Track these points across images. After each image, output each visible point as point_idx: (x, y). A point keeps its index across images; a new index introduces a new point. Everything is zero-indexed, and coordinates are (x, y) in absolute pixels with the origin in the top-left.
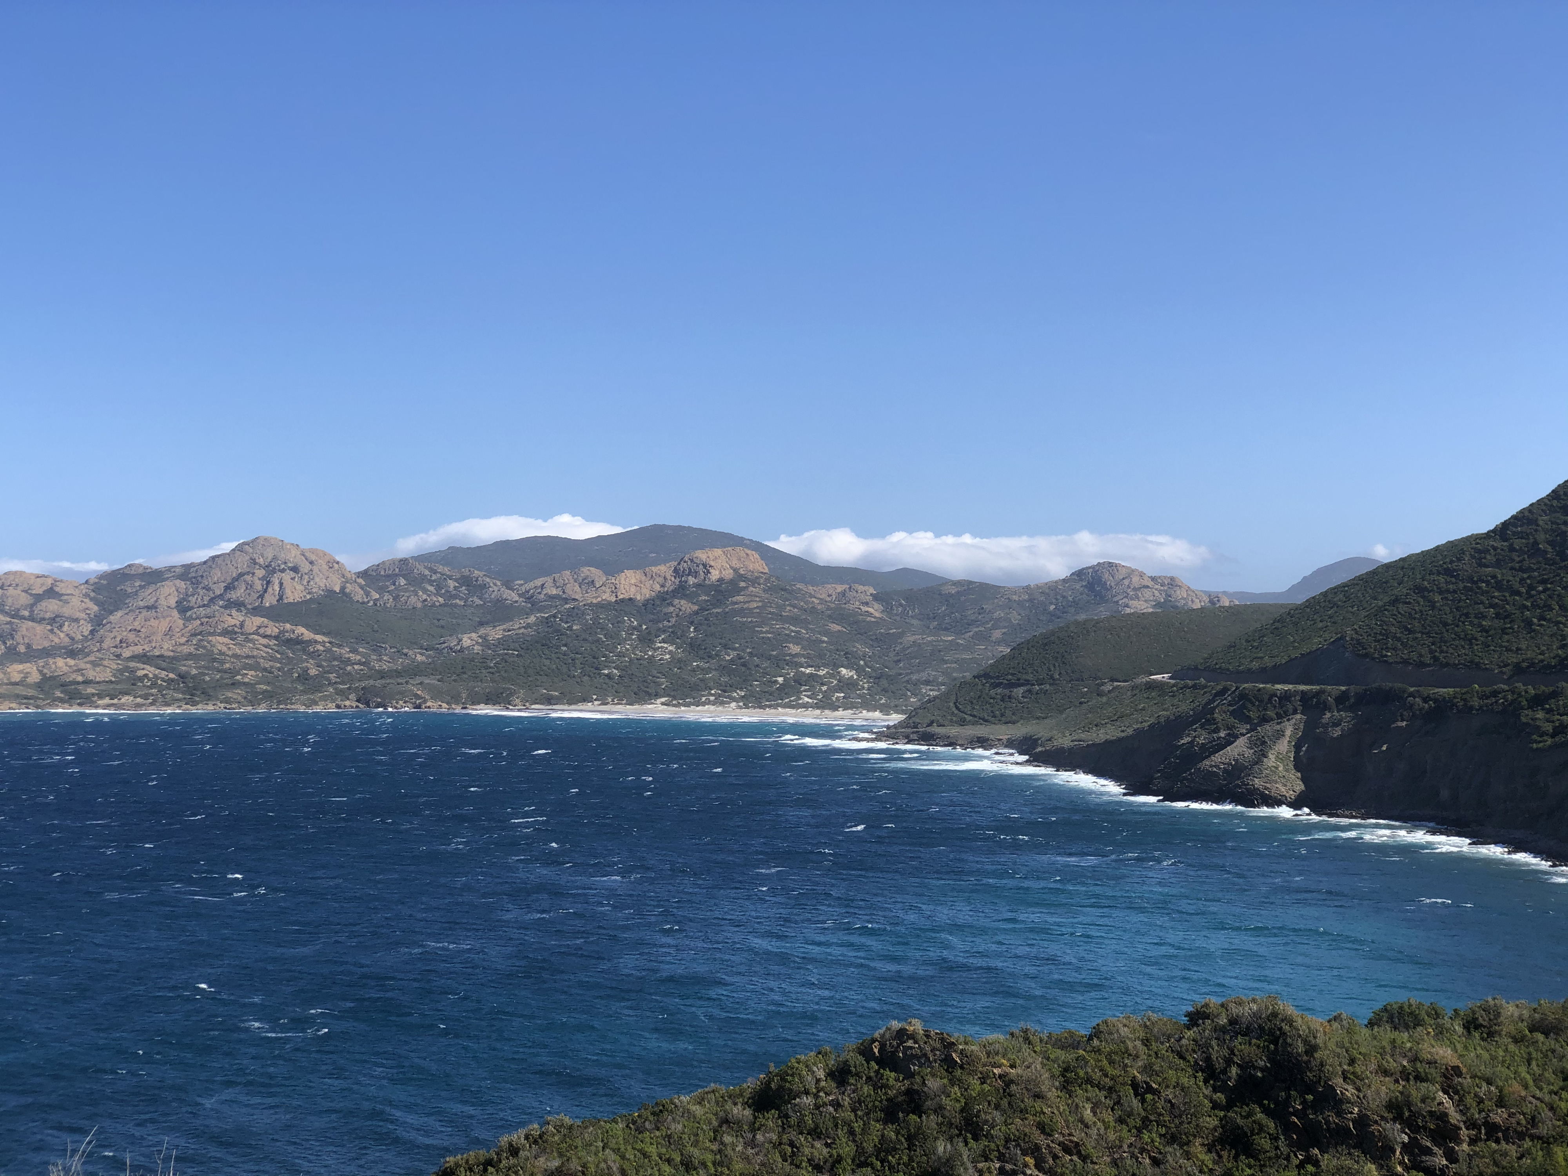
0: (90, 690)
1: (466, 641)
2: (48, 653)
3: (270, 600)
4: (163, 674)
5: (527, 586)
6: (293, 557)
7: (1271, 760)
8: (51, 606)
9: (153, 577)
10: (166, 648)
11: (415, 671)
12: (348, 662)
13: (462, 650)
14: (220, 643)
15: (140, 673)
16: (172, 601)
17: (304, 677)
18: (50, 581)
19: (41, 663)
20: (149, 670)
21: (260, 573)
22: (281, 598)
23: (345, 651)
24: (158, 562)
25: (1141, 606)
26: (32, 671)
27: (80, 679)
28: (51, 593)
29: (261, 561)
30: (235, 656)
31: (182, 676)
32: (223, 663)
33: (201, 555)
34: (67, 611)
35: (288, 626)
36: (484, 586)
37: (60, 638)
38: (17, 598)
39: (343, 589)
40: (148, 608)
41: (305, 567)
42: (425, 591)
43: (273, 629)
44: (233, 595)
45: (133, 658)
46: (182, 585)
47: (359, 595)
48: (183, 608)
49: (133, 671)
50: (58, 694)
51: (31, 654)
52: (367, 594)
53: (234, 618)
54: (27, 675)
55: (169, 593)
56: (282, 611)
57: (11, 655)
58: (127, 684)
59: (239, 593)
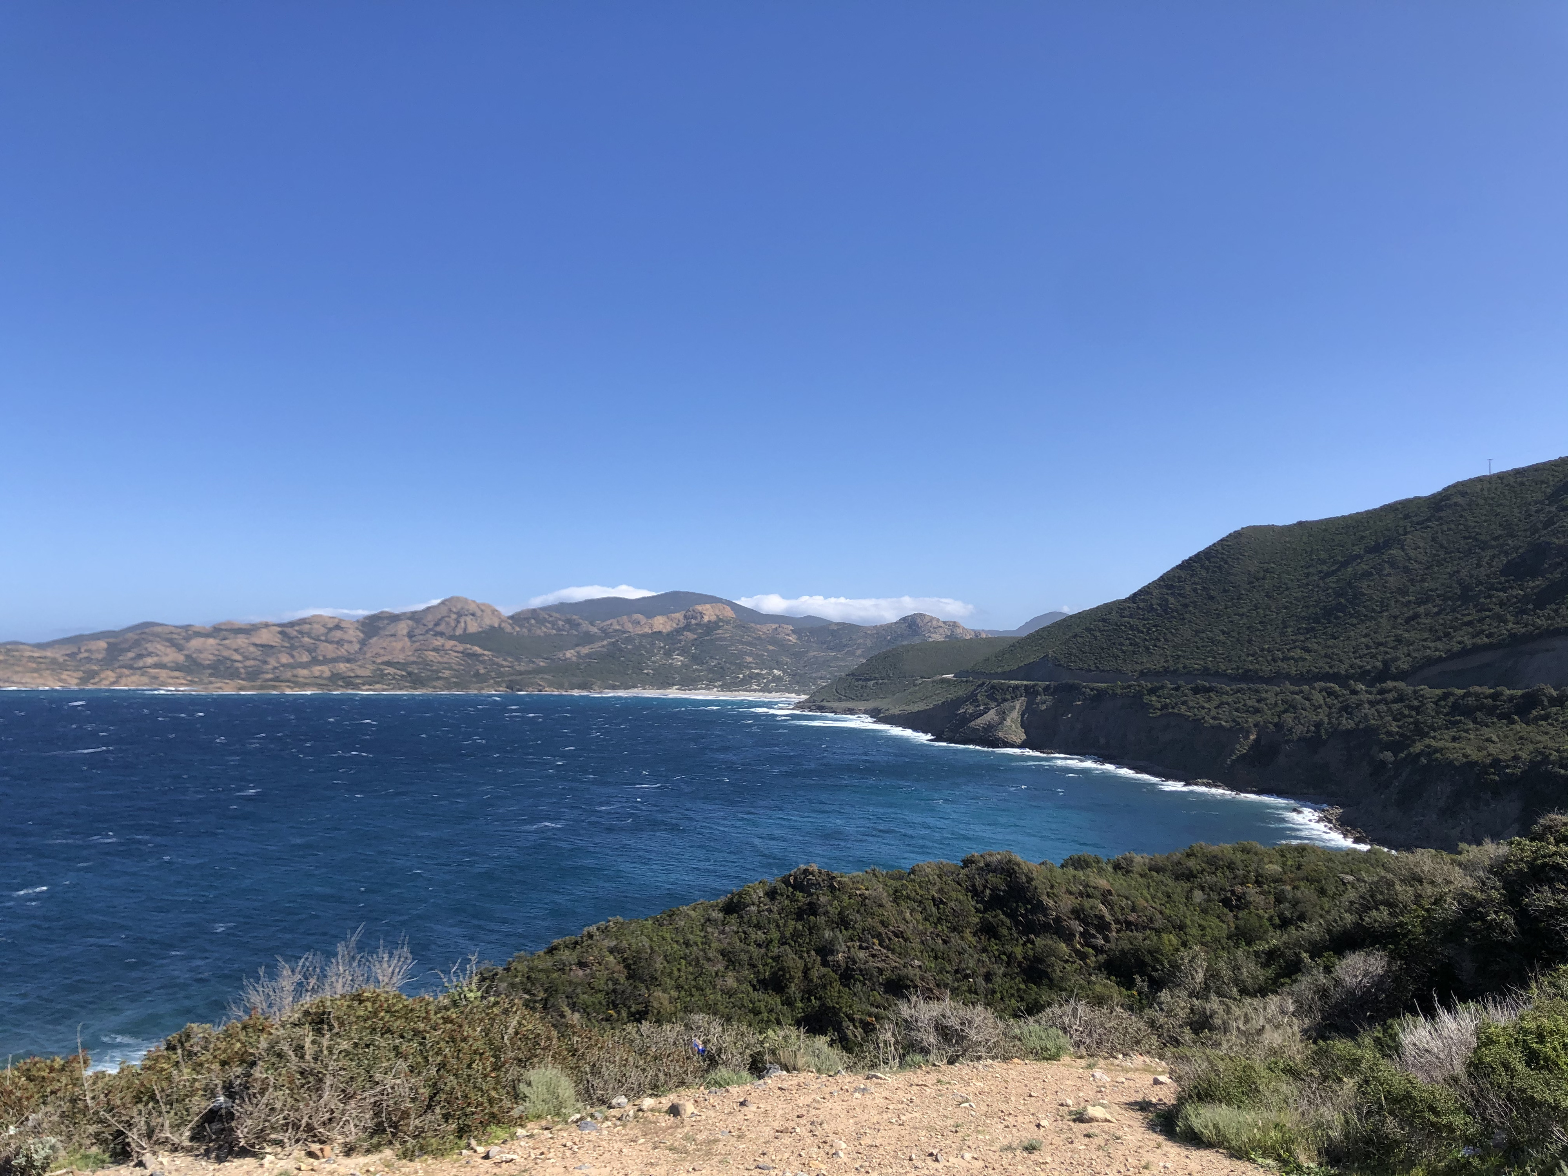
0: (358, 681)
1: (569, 654)
2: (335, 660)
3: (459, 632)
4: (399, 672)
5: (602, 625)
6: (472, 608)
7: (1008, 722)
8: (338, 634)
9: (395, 618)
10: (401, 658)
11: (538, 671)
12: (502, 666)
13: (565, 660)
14: (431, 655)
15: (386, 672)
16: (405, 632)
17: (477, 674)
18: (336, 621)
19: (331, 665)
20: (390, 670)
21: (454, 616)
22: (465, 630)
23: (500, 660)
24: (397, 611)
25: (938, 637)
26: (325, 670)
27: (352, 675)
28: (338, 627)
29: (454, 610)
30: (439, 662)
31: (410, 674)
32: (432, 666)
33: (421, 607)
34: (346, 637)
35: (469, 646)
36: (579, 624)
37: (342, 652)
38: (319, 629)
39: (500, 625)
40: (391, 635)
41: (479, 613)
42: (546, 627)
43: (460, 648)
44: (438, 629)
45: (383, 663)
46: (410, 622)
47: (508, 629)
48: (410, 636)
49: (382, 670)
50: (341, 683)
51: (326, 661)
52: (513, 628)
53: (438, 642)
54: (322, 672)
55: (403, 628)
56: (466, 638)
57: (315, 661)
58: (378, 677)
59: (442, 628)
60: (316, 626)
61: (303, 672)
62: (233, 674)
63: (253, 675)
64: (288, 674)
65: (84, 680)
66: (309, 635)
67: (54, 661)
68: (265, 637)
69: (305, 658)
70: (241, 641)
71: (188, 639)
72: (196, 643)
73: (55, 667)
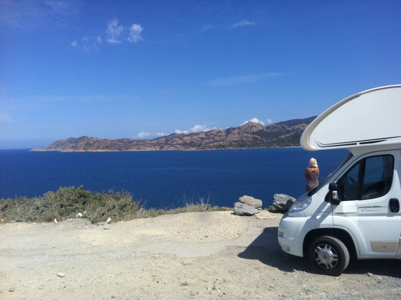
0: (226, 146)
1: (283, 137)
2: (219, 141)
3: (252, 132)
4: (236, 143)
6: (255, 125)
8: (220, 134)
9: (234, 129)
10: (236, 139)
11: (274, 142)
12: (264, 141)
14: (244, 139)
17: (257, 143)
18: (220, 130)
20: (233, 143)
21: (250, 127)
23: (263, 139)
24: (235, 127)
26: (217, 144)
27: (224, 144)
29: (250, 125)
30: (246, 140)
31: (239, 144)
34: (222, 135)
35: (254, 135)
36: (286, 128)
37: (221, 139)
39: (263, 129)
40: (234, 133)
41: (257, 126)
43: (252, 136)
45: (232, 141)
46: (238, 130)
47: (265, 130)
48: (239, 133)
50: (221, 147)
51: (217, 141)
52: (267, 130)
53: (246, 135)
55: (236, 131)
56: (253, 133)
57: (214, 141)
58: (231, 145)
59: (247, 131)
60: (214, 132)
61: (211, 144)
62: (195, 146)
63: (199, 146)
64: (208, 145)
65: (161, 148)
66: (213, 134)
67: (154, 144)
68: (201, 136)
69: (212, 141)
70: (196, 137)
71: (184, 137)
72: (185, 138)
73: (154, 145)
